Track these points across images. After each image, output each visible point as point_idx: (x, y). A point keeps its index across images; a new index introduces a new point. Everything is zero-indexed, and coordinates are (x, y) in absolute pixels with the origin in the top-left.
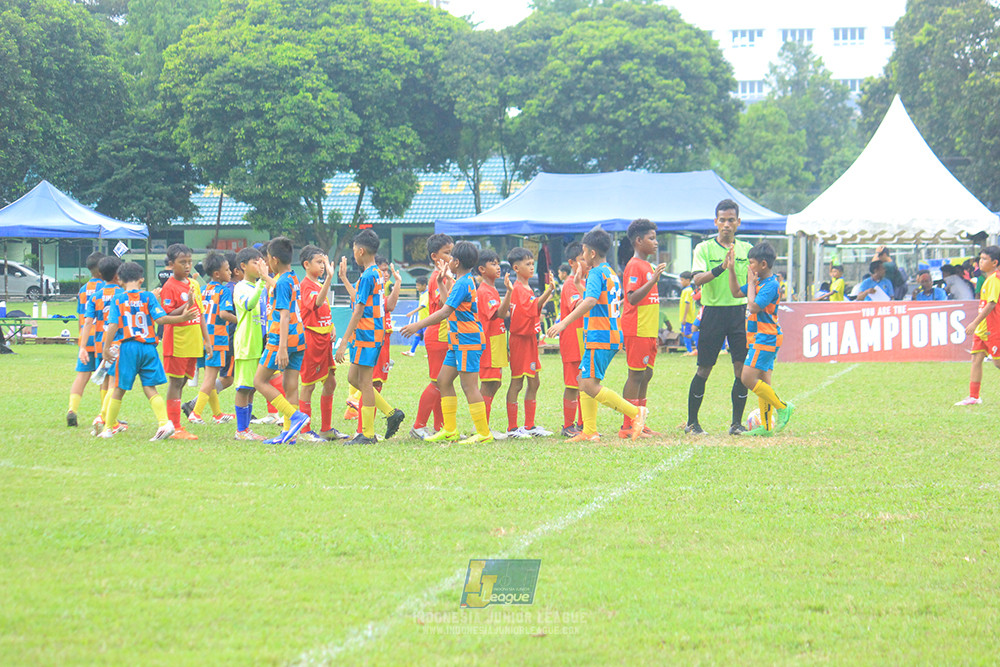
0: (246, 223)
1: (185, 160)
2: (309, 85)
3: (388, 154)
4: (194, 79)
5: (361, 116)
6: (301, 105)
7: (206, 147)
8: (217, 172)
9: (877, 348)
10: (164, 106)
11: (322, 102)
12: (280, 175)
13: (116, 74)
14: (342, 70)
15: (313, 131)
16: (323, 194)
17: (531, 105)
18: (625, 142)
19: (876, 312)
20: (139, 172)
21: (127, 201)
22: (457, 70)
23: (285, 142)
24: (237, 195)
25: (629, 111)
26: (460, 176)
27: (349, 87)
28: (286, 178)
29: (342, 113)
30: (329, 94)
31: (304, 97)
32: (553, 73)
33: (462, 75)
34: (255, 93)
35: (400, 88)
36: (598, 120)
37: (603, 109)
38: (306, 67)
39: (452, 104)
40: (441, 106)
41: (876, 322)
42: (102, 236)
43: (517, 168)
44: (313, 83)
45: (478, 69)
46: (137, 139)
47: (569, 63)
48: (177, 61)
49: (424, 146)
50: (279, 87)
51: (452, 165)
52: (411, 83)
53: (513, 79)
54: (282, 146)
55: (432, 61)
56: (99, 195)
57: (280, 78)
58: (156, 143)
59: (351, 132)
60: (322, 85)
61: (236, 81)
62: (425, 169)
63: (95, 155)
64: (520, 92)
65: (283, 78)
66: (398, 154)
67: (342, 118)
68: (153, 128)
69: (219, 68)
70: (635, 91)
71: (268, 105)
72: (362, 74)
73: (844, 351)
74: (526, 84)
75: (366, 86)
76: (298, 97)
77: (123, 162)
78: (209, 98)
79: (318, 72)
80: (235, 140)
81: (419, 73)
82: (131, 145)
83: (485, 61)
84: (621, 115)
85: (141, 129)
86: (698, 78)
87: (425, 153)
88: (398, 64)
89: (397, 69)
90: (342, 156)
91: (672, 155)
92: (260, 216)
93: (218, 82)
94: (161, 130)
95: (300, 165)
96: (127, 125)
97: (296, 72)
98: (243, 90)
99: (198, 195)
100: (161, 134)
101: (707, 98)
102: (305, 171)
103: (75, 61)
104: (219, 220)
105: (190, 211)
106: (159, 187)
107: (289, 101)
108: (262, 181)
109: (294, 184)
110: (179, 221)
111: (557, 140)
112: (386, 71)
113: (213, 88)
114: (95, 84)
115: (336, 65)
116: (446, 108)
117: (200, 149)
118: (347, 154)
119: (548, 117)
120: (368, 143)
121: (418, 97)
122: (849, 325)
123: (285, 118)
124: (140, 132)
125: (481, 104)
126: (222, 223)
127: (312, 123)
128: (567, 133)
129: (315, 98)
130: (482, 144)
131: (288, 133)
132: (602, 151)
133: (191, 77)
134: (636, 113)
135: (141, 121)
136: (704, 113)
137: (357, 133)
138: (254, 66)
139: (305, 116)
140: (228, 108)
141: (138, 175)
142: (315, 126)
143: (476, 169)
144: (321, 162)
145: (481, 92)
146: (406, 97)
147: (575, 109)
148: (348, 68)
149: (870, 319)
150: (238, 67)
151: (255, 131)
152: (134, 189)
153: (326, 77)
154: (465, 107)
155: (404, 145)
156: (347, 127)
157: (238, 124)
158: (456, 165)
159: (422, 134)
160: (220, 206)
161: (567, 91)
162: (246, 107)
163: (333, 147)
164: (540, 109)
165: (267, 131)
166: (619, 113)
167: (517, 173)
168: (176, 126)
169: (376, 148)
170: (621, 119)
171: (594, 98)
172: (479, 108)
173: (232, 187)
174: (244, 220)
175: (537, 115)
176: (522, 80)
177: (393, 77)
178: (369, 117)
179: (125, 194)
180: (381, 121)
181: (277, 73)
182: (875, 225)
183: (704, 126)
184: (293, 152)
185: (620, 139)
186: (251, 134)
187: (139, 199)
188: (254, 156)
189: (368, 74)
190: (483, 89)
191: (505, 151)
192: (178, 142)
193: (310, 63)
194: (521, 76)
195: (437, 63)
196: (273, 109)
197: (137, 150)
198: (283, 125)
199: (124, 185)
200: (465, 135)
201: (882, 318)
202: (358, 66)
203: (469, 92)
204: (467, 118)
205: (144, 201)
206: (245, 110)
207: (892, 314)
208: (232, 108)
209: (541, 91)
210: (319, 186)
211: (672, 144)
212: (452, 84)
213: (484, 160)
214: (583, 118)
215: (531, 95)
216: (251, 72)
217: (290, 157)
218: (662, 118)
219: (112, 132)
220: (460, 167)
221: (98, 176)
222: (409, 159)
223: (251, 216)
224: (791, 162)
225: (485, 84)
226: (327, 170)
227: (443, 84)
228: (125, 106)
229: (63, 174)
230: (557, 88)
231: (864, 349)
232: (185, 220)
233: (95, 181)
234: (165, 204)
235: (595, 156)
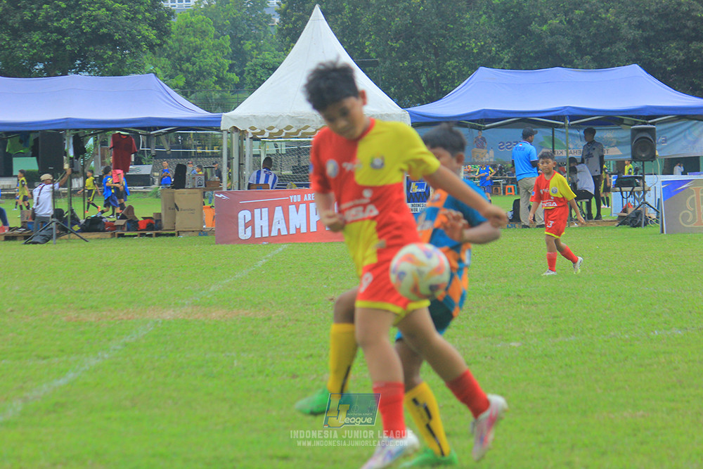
9: (304, 230)
18: (68, 48)
19: (302, 198)
25: (71, 19)
36: (43, 28)
37: (48, 18)
41: (303, 207)
73: (274, 233)
84: (65, 23)
91: (111, 59)
101: (142, 7)
122: (279, 212)
128: (16, 39)
132: (48, 56)
134: (79, 21)
136: (140, 21)
147: (22, 18)
149: (297, 205)
166: (62, 21)
170: (65, 27)
171: (40, 8)
182: (300, 121)
183: (139, 33)
185: (64, 45)
201: (307, 203)
211: (112, 50)
214: (29, 26)
218: (102, 25)
224: (217, 64)
231: (293, 231)
235: (41, 60)
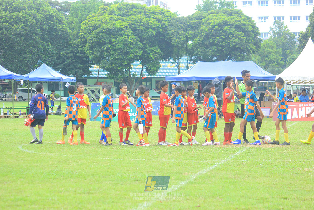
0: (106, 77)
1: (88, 57)
2: (126, 34)
3: (151, 55)
4: (91, 32)
5: (143, 43)
6: (124, 40)
7: (94, 53)
8: (97, 61)
9: (304, 117)
10: (81, 40)
11: (130, 39)
12: (117, 62)
13: (66, 30)
14: (137, 29)
15: (127, 48)
16: (130, 68)
17: (196, 40)
18: (225, 52)
19: (304, 105)
20: (73, 61)
21: (69, 70)
22: (173, 29)
24: (104, 68)
25: (226, 42)
26: (173, 62)
27: (139, 34)
28: (119, 63)
29: (137, 43)
30: (133, 37)
31: (125, 38)
32: (203, 30)
33: (174, 31)
34: (110, 36)
35: (155, 35)
36: (217, 45)
37: (218, 42)
38: (126, 28)
39: (171, 40)
40: (168, 40)
41: (304, 108)
42: (62, 81)
43: (191, 60)
44: (128, 33)
45: (179, 29)
46: (73, 51)
47: (208, 27)
48: (85, 26)
49: (162, 53)
50: (117, 35)
51: (171, 59)
52: (158, 33)
53: (190, 32)
54: (118, 53)
55: (165, 26)
56: (61, 68)
57: (117, 32)
58: (78, 52)
59: (140, 49)
60: (130, 34)
61: (104, 32)
62: (162, 60)
63: (60, 56)
64: (192, 36)
65: (118, 32)
66: (154, 55)
67: (137, 44)
68: (78, 47)
69: (98, 28)
70: (228, 36)
71: (114, 40)
72: (143, 31)
73: (293, 117)
74: (194, 34)
75: (144, 34)
76: (123, 37)
77: (68, 58)
78: (95, 38)
79: (129, 30)
80: (104, 51)
81: (161, 30)
82: (71, 53)
83: (181, 26)
84: (224, 43)
85: (74, 47)
86: (248, 32)
87: (162, 55)
88: (154, 27)
89: (154, 29)
90: (137, 56)
91: (240, 56)
92: (111, 75)
93: (98, 33)
94: (80, 48)
95: (123, 59)
96: (70, 46)
97: (122, 30)
98: (106, 35)
99: (92, 68)
100: (80, 49)
101: (251, 38)
102: (125, 61)
103: (53, 26)
104: (98, 76)
105: (89, 73)
106: (79, 66)
107: (120, 39)
108: (112, 64)
109: (121, 65)
110: (86, 76)
111: (204, 51)
112: (151, 30)
113: (96, 35)
114: (60, 33)
115: (135, 28)
116: (169, 41)
117: (92, 54)
118: (138, 56)
119: (201, 44)
120: (145, 52)
121: (160, 37)
122: (295, 110)
123: (119, 44)
124: (73, 48)
125: (180, 40)
126: (99, 77)
127: (127, 46)
128: (207, 49)
129: (128, 38)
130: (180, 52)
131: (120, 49)
132: (218, 55)
133: (90, 31)
134: (229, 43)
135: (74, 45)
136: (250, 43)
137: (141, 49)
138: (109, 28)
139: (125, 44)
140: (101, 41)
141: (73, 62)
142: (128, 46)
143: (179, 60)
144: (130, 58)
145: (180, 36)
146: (157, 38)
147: (209, 41)
148: (139, 29)
149: (302, 108)
150: (104, 28)
151: (109, 48)
152: (72, 66)
153: (132, 31)
154: (175, 41)
155: (156, 53)
156: (138, 47)
157: (104, 46)
158: (172, 59)
159: (162, 49)
160: (99, 72)
161: (207, 35)
162: (107, 41)
163: (134, 53)
164: (198, 41)
165: (113, 48)
166: (223, 43)
167: (191, 61)
168: (85, 47)
169: (147, 53)
170: (224, 45)
171: (215, 38)
172: (180, 41)
173: (102, 65)
174: (106, 76)
175: (197, 43)
176: (193, 32)
177: (153, 31)
178: (145, 44)
179: (69, 68)
180: (149, 45)
181: (117, 30)
182: (303, 78)
183: (250, 47)
185: (223, 51)
186: (108, 49)
187: (73, 69)
188: (109, 56)
189: (145, 30)
190: (181, 35)
191: (187, 55)
192: (85, 51)
193: (127, 27)
194: (193, 31)
195: (166, 27)
196: (115, 41)
197: (73, 54)
198: (118, 46)
199: (69, 65)
200: (175, 50)
202: (142, 28)
203: (176, 36)
204: (176, 44)
205: (75, 70)
206: (106, 42)
207: (308, 106)
208: (102, 41)
209: (199, 36)
210: (129, 65)
211: (240, 53)
212: (171, 34)
213: (181, 57)
214: (212, 44)
215: (195, 37)
216: (108, 30)
217: (120, 56)
218: (237, 44)
219: (65, 48)
220: (173, 59)
221: (60, 62)
222: (157, 57)
223: (108, 75)
224: (277, 58)
225: (182, 34)
226: (132, 60)
227: (168, 33)
228: (69, 40)
229: (50, 61)
230: (204, 35)
231: (300, 117)
232: (88, 76)
233: (60, 64)
234: (81, 71)
235: (216, 56)
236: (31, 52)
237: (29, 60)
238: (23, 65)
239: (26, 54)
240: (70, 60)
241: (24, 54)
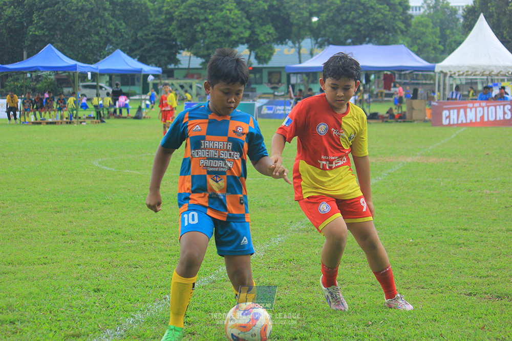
0: (200, 67)
1: (175, 40)
2: (228, 7)
3: (262, 37)
4: (179, 5)
5: (250, 21)
6: (224, 16)
7: (184, 34)
8: (189, 45)
9: (474, 121)
10: (166, 17)
11: (233, 15)
13: (145, 4)
14: (242, 1)
15: (229, 27)
17: (323, 16)
18: (363, 32)
19: (473, 105)
20: (155, 45)
21: (150, 57)
23: (218, 32)
24: (197, 55)
25: (365, 19)
26: (292, 47)
27: (245, 8)
29: (242, 20)
30: (236, 11)
31: (226, 13)
32: (332, 2)
33: (293, 3)
34: (205, 11)
35: (267, 9)
36: (352, 23)
37: (354, 18)
39: (289, 16)
40: (284, 16)
41: (473, 110)
42: (142, 73)
43: (317, 43)
46: (154, 31)
49: (277, 34)
50: (215, 9)
51: (289, 42)
52: (271, 7)
53: (315, 5)
54: (217, 34)
56: (138, 55)
58: (162, 33)
59: (246, 28)
60: (234, 8)
61: (197, 6)
62: (277, 43)
63: (136, 38)
64: (318, 10)
65: (217, 5)
66: (266, 37)
67: (242, 22)
68: (161, 26)
70: (368, 10)
71: (210, 16)
72: (251, 3)
73: (460, 122)
74: (321, 7)
75: (252, 8)
76: (223, 13)
77: (148, 41)
78: (185, 14)
79: (232, 2)
80: (196, 31)
81: (275, 2)
82: (151, 34)
84: (362, 20)
86: (394, 5)
87: (277, 37)
89: (266, 1)
90: (242, 38)
91: (383, 38)
93: (189, 7)
94: (164, 27)
95: (224, 42)
96: (150, 25)
97: (222, 2)
98: (200, 10)
99: (180, 55)
100: (164, 29)
101: (398, 13)
104: (189, 66)
105: (177, 62)
106: (163, 51)
107: (219, 15)
108: (208, 49)
110: (172, 66)
111: (334, 31)
112: (261, 2)
113: (187, 9)
114: (136, 8)
116: (286, 18)
117: (181, 35)
118: (244, 37)
119: (330, 21)
120: (253, 33)
121: (274, 13)
122: (462, 111)
123: (218, 22)
124: (156, 28)
125: (302, 16)
126: (191, 67)
128: (338, 28)
129: (230, 13)
130: (302, 32)
131: (219, 28)
132: (353, 36)
133: (177, 4)
134: (368, 20)
135: (156, 23)
136: (397, 20)
137: (248, 28)
139: (226, 21)
140: (193, 18)
141: (155, 47)
142: (230, 25)
143: (299, 43)
144: (233, 41)
145: (301, 11)
146: (269, 13)
147: (342, 18)
149: (471, 109)
151: (205, 28)
152: (153, 53)
153: (235, 4)
154: (295, 17)
155: (268, 33)
156: (244, 26)
157: (198, 24)
158: (291, 42)
159: (276, 29)
160: (190, 60)
161: (339, 10)
162: (201, 17)
163: (238, 34)
164: (327, 18)
165: (210, 27)
166: (360, 20)
167: (317, 45)
168: (171, 26)
169: (256, 35)
170: (362, 22)
171: (350, 13)
172: (301, 18)
173: (195, 51)
174: (200, 65)
175: (326, 20)
176: (319, 5)
177: (264, 4)
178: (254, 21)
179: (149, 55)
180: (258, 23)
182: (473, 68)
183: (397, 25)
184: (221, 36)
185: (361, 31)
186: (203, 29)
187: (155, 57)
188: (204, 39)
189: (253, 3)
190: (302, 9)
191: (312, 36)
192: (172, 32)
196: (213, 18)
197: (154, 36)
198: (217, 25)
199: (149, 51)
200: (295, 29)
201: (476, 108)
203: (296, 10)
204: (296, 22)
205: (158, 57)
206: (201, 19)
207: (480, 106)
208: (195, 18)
209: (327, 10)
211: (383, 33)
212: (289, 7)
213: (303, 39)
214: (345, 22)
215: (323, 12)
216: (203, 2)
217: (220, 39)
218: (379, 22)
219: (144, 28)
221: (137, 47)
222: (270, 39)
223: (203, 64)
224: (433, 41)
225: (303, 7)
226: (236, 44)
227: (285, 7)
228: (149, 17)
229: (123, 46)
230: (334, 9)
231: (468, 121)
232: (175, 65)
233: (136, 49)
234: (166, 59)
235: (350, 38)
236: (97, 33)
237: (95, 46)
238: (86, 52)
239: (91, 36)
240: (151, 44)
241: (87, 37)
